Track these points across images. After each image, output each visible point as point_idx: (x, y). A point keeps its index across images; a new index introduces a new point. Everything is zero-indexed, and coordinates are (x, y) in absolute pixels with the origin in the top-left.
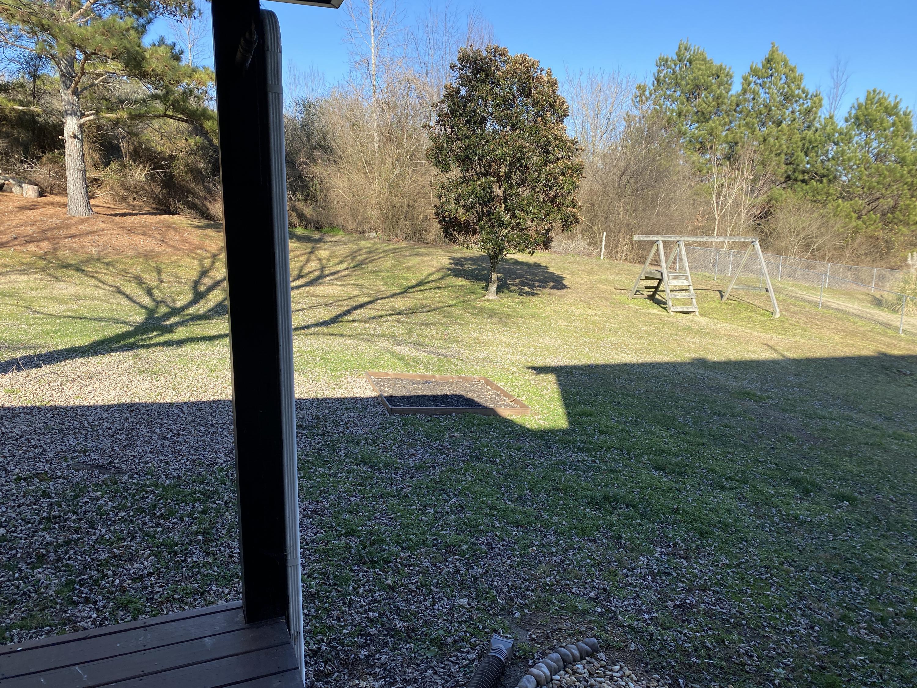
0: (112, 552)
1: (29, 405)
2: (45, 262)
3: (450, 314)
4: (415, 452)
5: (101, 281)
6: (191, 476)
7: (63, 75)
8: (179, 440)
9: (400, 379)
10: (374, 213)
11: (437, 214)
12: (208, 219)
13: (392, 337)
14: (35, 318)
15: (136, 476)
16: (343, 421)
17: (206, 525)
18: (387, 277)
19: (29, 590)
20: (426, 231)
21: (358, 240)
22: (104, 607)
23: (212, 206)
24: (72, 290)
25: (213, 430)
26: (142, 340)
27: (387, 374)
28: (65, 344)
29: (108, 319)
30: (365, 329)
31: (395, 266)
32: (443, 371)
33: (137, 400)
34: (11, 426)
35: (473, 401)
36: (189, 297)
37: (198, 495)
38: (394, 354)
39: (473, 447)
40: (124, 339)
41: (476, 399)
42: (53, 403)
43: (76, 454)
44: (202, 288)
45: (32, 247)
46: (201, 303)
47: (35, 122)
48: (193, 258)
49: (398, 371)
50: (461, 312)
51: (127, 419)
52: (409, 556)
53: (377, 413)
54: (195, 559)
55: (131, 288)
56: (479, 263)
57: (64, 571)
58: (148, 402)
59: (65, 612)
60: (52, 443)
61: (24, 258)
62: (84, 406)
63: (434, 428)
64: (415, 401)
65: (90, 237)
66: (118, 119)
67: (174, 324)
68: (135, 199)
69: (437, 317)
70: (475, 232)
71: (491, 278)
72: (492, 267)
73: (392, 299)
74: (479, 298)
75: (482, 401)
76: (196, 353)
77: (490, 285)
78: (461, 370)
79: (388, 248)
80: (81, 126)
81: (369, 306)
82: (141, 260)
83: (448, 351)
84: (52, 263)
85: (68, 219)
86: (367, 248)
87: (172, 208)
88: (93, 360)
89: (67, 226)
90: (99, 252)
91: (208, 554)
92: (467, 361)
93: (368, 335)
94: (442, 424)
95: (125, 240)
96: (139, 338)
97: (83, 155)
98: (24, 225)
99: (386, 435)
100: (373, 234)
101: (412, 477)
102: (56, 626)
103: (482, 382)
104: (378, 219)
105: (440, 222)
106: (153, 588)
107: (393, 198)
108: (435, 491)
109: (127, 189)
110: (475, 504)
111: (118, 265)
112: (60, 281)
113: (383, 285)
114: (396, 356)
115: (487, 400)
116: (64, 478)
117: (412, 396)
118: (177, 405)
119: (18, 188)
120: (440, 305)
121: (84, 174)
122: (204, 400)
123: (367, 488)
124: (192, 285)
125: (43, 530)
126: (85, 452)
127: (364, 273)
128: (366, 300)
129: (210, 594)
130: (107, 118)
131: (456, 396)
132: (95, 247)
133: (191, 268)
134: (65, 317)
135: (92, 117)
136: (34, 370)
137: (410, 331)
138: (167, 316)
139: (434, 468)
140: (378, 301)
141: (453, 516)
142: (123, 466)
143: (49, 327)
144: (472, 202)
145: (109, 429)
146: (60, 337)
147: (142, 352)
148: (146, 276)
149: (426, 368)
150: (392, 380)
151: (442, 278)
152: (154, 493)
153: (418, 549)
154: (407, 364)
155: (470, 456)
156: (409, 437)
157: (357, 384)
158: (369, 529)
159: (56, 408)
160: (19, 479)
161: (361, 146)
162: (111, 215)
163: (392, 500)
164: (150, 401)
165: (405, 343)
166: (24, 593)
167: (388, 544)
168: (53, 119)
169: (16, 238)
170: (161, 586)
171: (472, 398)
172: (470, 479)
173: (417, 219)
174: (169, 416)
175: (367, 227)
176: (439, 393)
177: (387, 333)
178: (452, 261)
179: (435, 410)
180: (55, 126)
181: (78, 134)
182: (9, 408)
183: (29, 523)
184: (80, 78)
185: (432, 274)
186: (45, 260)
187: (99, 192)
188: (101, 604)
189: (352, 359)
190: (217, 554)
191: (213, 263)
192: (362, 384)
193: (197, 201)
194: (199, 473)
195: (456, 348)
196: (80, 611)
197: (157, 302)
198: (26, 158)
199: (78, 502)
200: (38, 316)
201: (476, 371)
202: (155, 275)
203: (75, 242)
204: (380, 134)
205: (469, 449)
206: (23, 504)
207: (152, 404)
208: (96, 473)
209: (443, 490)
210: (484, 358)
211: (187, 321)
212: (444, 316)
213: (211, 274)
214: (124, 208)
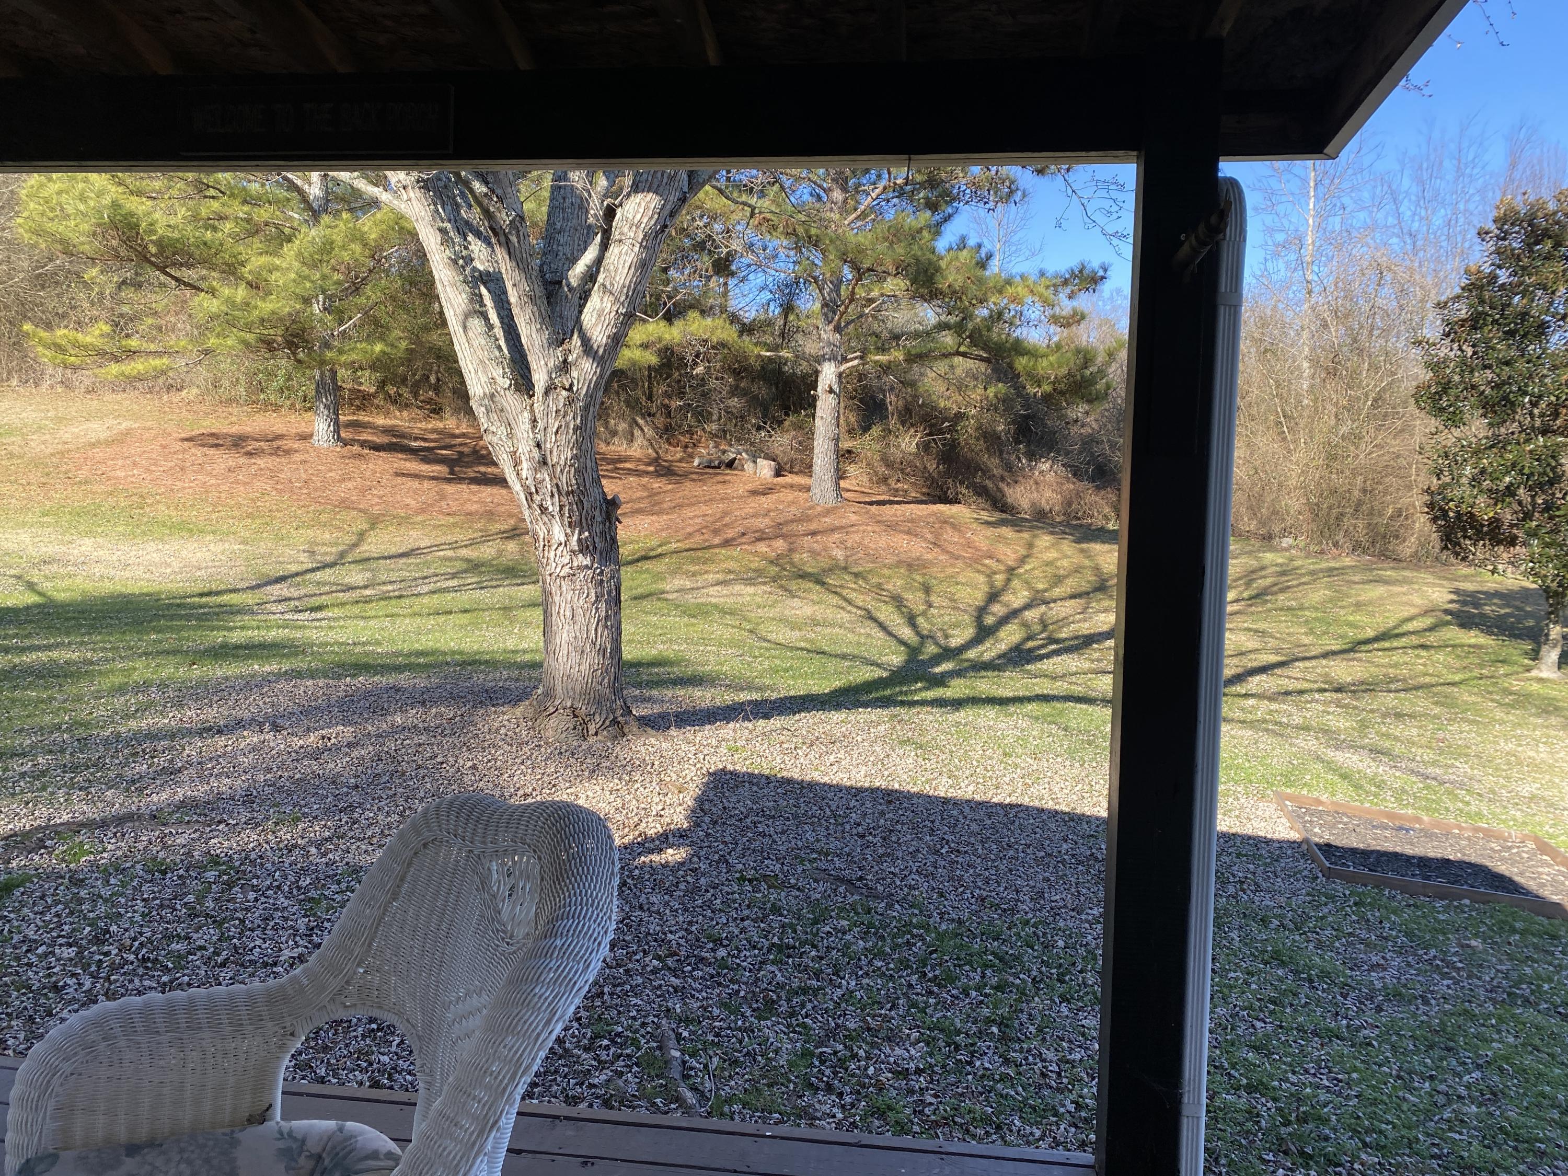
0: (864, 1020)
1: (756, 772)
2: (777, 569)
3: (1449, 701)
4: (1382, 962)
5: (846, 599)
6: (979, 923)
7: (825, 305)
8: (960, 860)
9: (1345, 814)
10: (1294, 503)
11: (1431, 506)
12: (1003, 511)
13: (1326, 732)
14: (761, 648)
15: (897, 906)
16: (1234, 876)
17: (1004, 1011)
18: (1316, 619)
19: (754, 1050)
20: (1397, 537)
21: (1259, 551)
22: (853, 1105)
23: (1011, 491)
24: (808, 610)
25: (1011, 853)
26: (901, 692)
27: (1319, 802)
28: (798, 688)
29: (854, 657)
30: (1271, 712)
31: (1331, 600)
32: (1436, 810)
33: (896, 786)
34: (734, 799)
35: (1510, 880)
36: (969, 633)
37: (990, 957)
38: (1330, 766)
39: (1514, 975)
40: (877, 690)
41: (1517, 879)
42: (785, 774)
43: (815, 856)
44: (989, 620)
45: (762, 547)
46: (988, 644)
47: (780, 372)
48: (978, 571)
49: (1339, 797)
50: (1473, 698)
51: (882, 813)
52: (1379, 1163)
53: (1300, 872)
54: (987, 1065)
55: (887, 613)
56: (1517, 603)
57: (800, 1033)
58: (912, 790)
59: (800, 1097)
60: (783, 833)
61: (751, 562)
62: (825, 784)
63: (1423, 922)
64: (1378, 861)
65: (836, 536)
66: (890, 362)
67: (946, 672)
68: (898, 480)
69: (1421, 703)
70: (1512, 541)
71: (1547, 635)
72: (1551, 613)
73: (1324, 662)
74: (1517, 673)
75: (1532, 885)
76: (981, 722)
77: (1545, 648)
78: (1479, 814)
79: (1317, 566)
80: (840, 375)
81: (1278, 671)
82: (902, 571)
83: (1446, 773)
84: (785, 569)
85: (811, 508)
86: (1276, 565)
87: (951, 494)
88: (837, 716)
89: (809, 519)
90: (847, 556)
91: (1007, 1061)
92: (1493, 796)
93: (1276, 723)
94: (1441, 917)
95: (881, 541)
96: (898, 689)
97: (838, 417)
98: (754, 516)
99: (1322, 918)
100: (1287, 541)
101: (1379, 1009)
102: (789, 1115)
103: (1531, 845)
104: (1300, 513)
105: (1434, 520)
106: (922, 1095)
107: (1334, 476)
108: (1431, 1047)
109: (889, 464)
110: (1525, 1094)
111: (870, 576)
112: (794, 597)
113: (1306, 634)
114: (1334, 771)
115: (1543, 885)
116: (798, 889)
117: (1372, 852)
118: (956, 803)
119: (752, 465)
120: (1428, 680)
121: (837, 445)
122: (995, 800)
123: (1288, 1010)
124: (975, 614)
125: (773, 962)
126: (827, 854)
127: (1270, 611)
128: (1273, 659)
129: (1011, 1131)
130: (876, 362)
131: (1471, 865)
132: (841, 549)
133: (975, 587)
134: (798, 649)
135: (856, 362)
136: (761, 723)
137: (1364, 725)
138: (937, 659)
139: (1426, 1002)
140: (1297, 664)
141: (1474, 1108)
142: (880, 888)
143: (778, 662)
144: (1511, 484)
145: (859, 825)
146: (793, 678)
147: (901, 711)
148: (908, 596)
149: (1399, 800)
150: (1328, 813)
151: (1431, 629)
152: (924, 940)
153: (1397, 1154)
154: (1358, 787)
155: (1509, 994)
156: (1369, 931)
157: (1259, 813)
158: (1294, 1089)
159: (789, 781)
160: (742, 879)
161: (1277, 387)
162: (865, 503)
163: (1337, 1044)
164: (915, 789)
165: (1352, 747)
166: (748, 1053)
167: (1335, 1130)
168: (804, 367)
169: (744, 534)
170: (936, 1096)
171: (1507, 873)
172: (1511, 1039)
173: (1381, 515)
174: (943, 819)
175: (1276, 529)
176: (1431, 854)
177: (1315, 725)
178: (1454, 597)
179: (1424, 886)
180: (804, 376)
181: (836, 388)
182: (731, 773)
183: (754, 947)
184: (847, 308)
185: (1410, 619)
186: (777, 565)
187: (852, 469)
188: (848, 1099)
189: (1247, 765)
190: (1021, 1065)
191: (1009, 580)
192: (1267, 814)
193: (989, 484)
194: (991, 922)
195: (1463, 767)
196: (819, 1101)
197: (922, 637)
198: (765, 423)
199: (818, 929)
200: (765, 644)
201: (1515, 820)
202: (921, 595)
203: (816, 542)
204: (1315, 362)
205: (1506, 978)
206: (748, 917)
207: (919, 795)
208: (842, 889)
209: (1449, 1049)
210: (1533, 798)
211: (966, 670)
212: (1436, 703)
213: (1004, 598)
214: (883, 494)
